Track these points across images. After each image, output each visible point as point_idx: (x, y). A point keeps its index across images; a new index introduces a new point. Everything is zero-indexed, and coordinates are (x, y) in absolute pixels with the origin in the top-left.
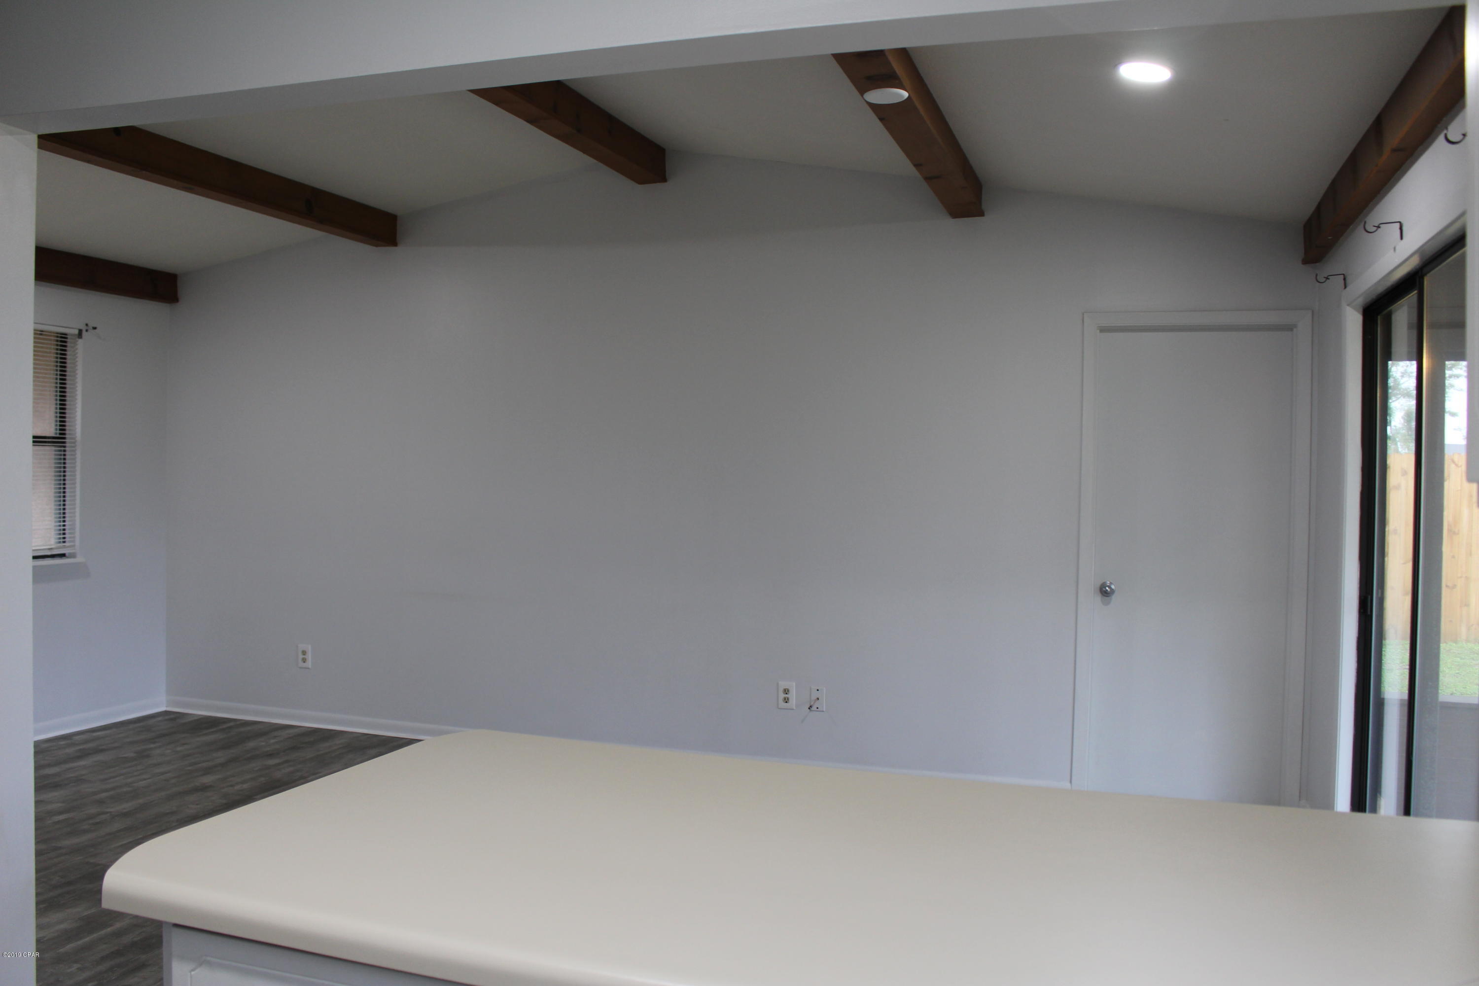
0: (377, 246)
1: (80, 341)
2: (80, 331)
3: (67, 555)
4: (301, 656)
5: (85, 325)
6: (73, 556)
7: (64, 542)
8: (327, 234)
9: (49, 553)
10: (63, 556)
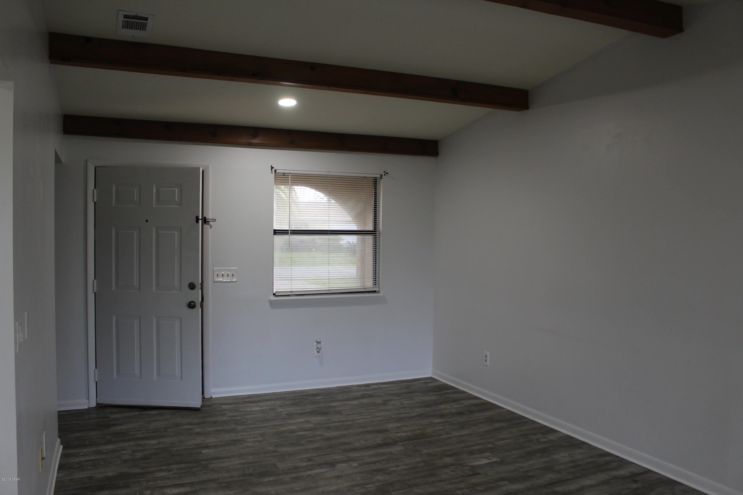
0: (519, 111)
1: (381, 180)
2: (381, 175)
3: (377, 291)
4: (485, 358)
5: (384, 172)
6: (379, 292)
7: (376, 285)
8: (493, 109)
9: (364, 290)
10: (375, 292)
